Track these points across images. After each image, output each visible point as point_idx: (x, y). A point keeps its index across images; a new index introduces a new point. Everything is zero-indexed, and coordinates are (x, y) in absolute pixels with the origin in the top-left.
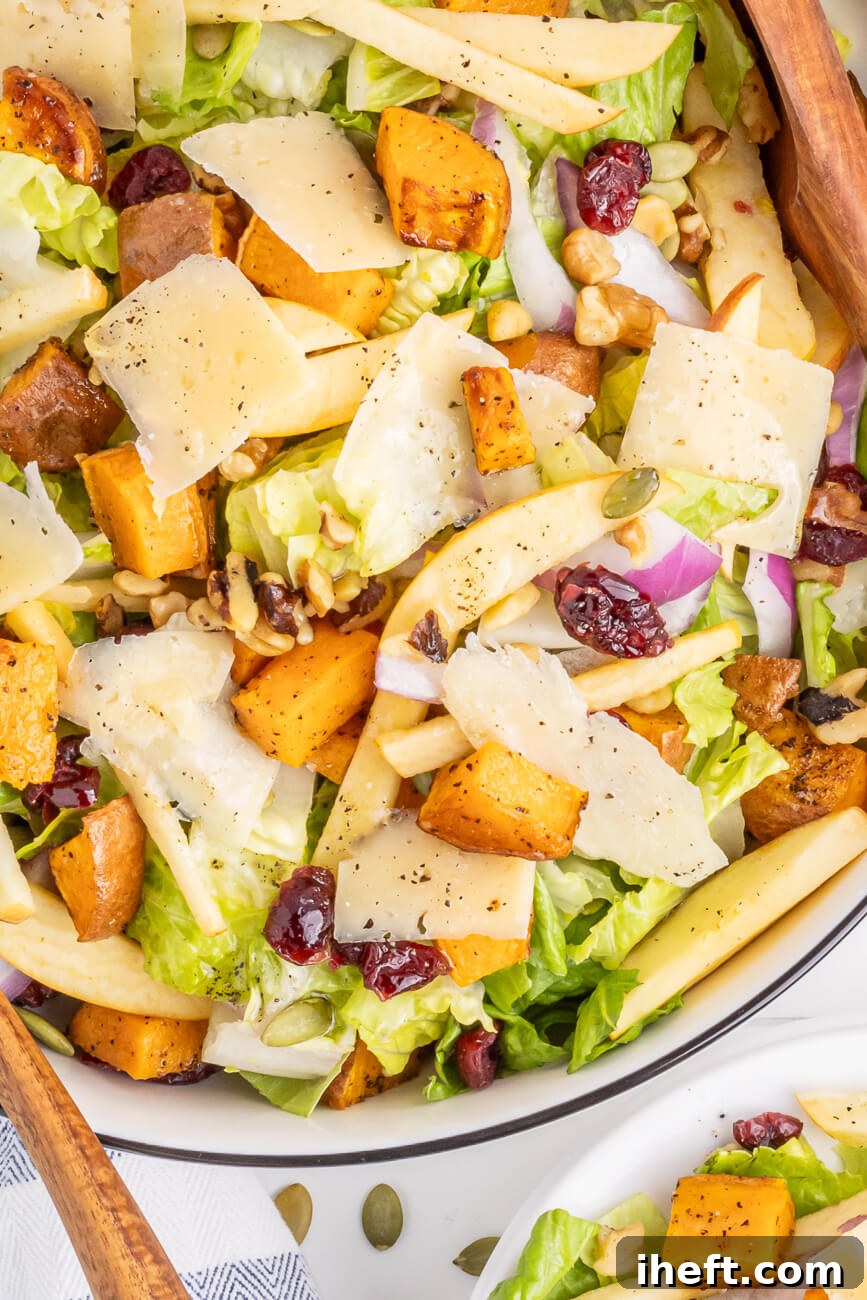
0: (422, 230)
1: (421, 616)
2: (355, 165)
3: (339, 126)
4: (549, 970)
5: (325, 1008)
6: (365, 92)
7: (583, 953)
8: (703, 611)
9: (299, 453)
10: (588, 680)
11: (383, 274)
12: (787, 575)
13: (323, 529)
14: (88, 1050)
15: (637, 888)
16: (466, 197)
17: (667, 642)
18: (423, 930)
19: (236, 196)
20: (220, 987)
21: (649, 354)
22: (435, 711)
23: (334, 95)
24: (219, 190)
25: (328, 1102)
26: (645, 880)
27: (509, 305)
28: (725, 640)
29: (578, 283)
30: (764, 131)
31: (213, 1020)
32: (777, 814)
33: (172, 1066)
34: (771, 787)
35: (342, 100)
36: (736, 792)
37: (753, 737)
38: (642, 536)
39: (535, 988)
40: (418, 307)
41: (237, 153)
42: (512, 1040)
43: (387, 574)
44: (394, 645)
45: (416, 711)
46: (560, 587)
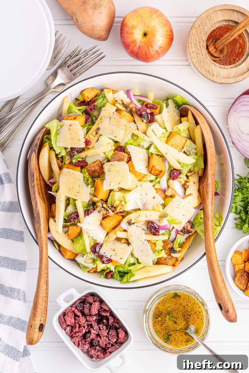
0: (152, 172)
1: (130, 219)
2: (147, 158)
3: (147, 153)
4: (124, 268)
5: (94, 261)
6: (152, 150)
7: (129, 268)
8: (165, 233)
9: (123, 191)
10: (147, 235)
11: (145, 175)
12: (177, 232)
13: (121, 202)
14: (61, 251)
15: (140, 264)
16: (160, 170)
17: (159, 235)
18: (111, 257)
19: (131, 157)
20: (82, 252)
21: (173, 198)
22: (125, 231)
23: (148, 149)
24: (129, 155)
25: (88, 272)
26: (141, 263)
27: (158, 184)
28: (166, 238)
29: (168, 187)
30: (201, 175)
31: (79, 255)
32: (161, 262)
33: (71, 258)
34: (162, 258)
35: (149, 149)
36: (158, 257)
37: (163, 251)
38: (162, 222)
39: (121, 269)
40: (147, 180)
41: (133, 150)
42: (115, 275)
43: (127, 211)
44: (125, 221)
45: (123, 230)
46: (149, 223)
